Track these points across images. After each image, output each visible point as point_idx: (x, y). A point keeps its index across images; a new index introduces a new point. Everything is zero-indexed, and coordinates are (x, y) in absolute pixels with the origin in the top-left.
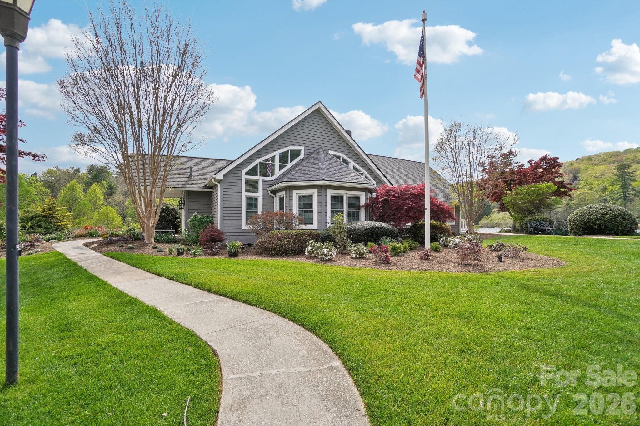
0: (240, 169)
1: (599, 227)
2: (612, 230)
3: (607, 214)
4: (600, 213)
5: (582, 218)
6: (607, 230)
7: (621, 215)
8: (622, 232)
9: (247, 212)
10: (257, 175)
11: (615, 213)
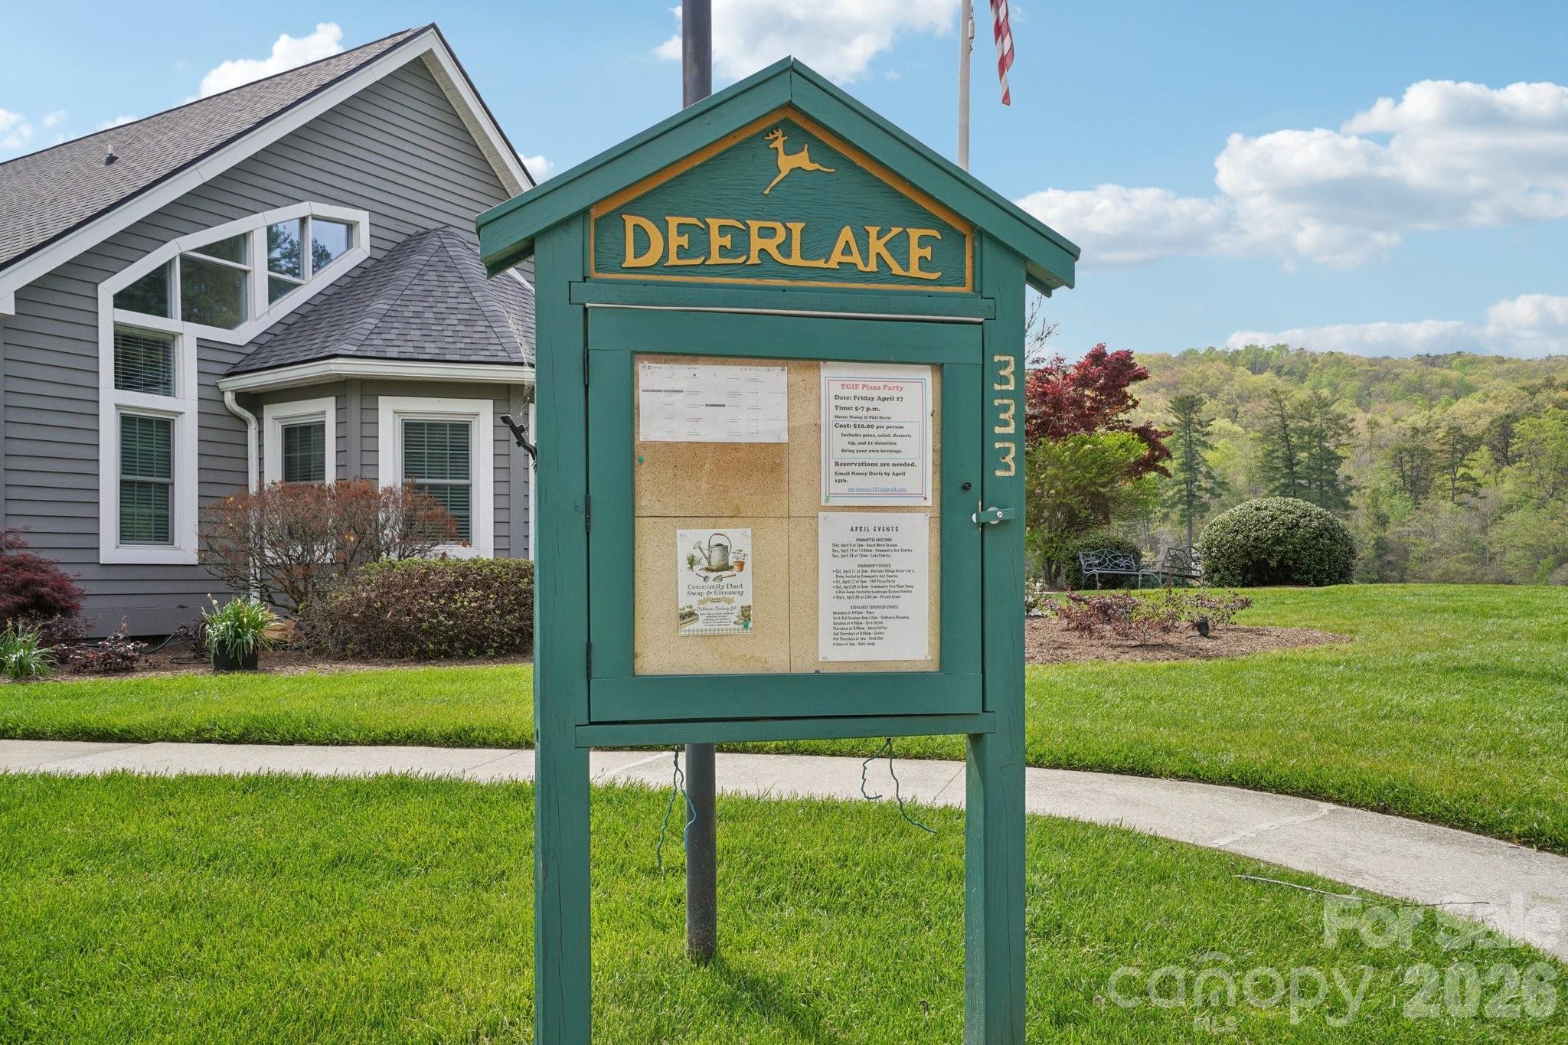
0: (92, 276)
1: (1280, 563)
2: (1307, 572)
3: (1297, 525)
4: (1284, 524)
5: (1240, 537)
6: (1298, 570)
7: (1326, 530)
8: (1329, 575)
9: (123, 483)
10: (163, 312)
11: (1315, 524)
